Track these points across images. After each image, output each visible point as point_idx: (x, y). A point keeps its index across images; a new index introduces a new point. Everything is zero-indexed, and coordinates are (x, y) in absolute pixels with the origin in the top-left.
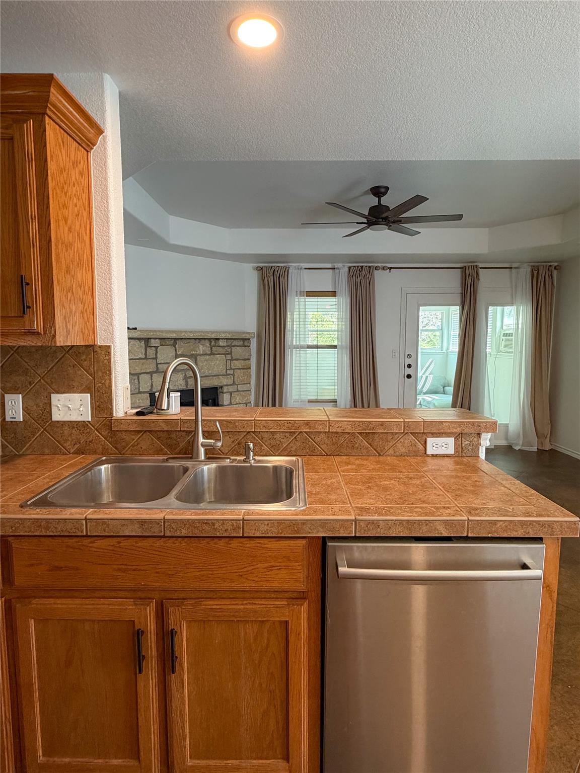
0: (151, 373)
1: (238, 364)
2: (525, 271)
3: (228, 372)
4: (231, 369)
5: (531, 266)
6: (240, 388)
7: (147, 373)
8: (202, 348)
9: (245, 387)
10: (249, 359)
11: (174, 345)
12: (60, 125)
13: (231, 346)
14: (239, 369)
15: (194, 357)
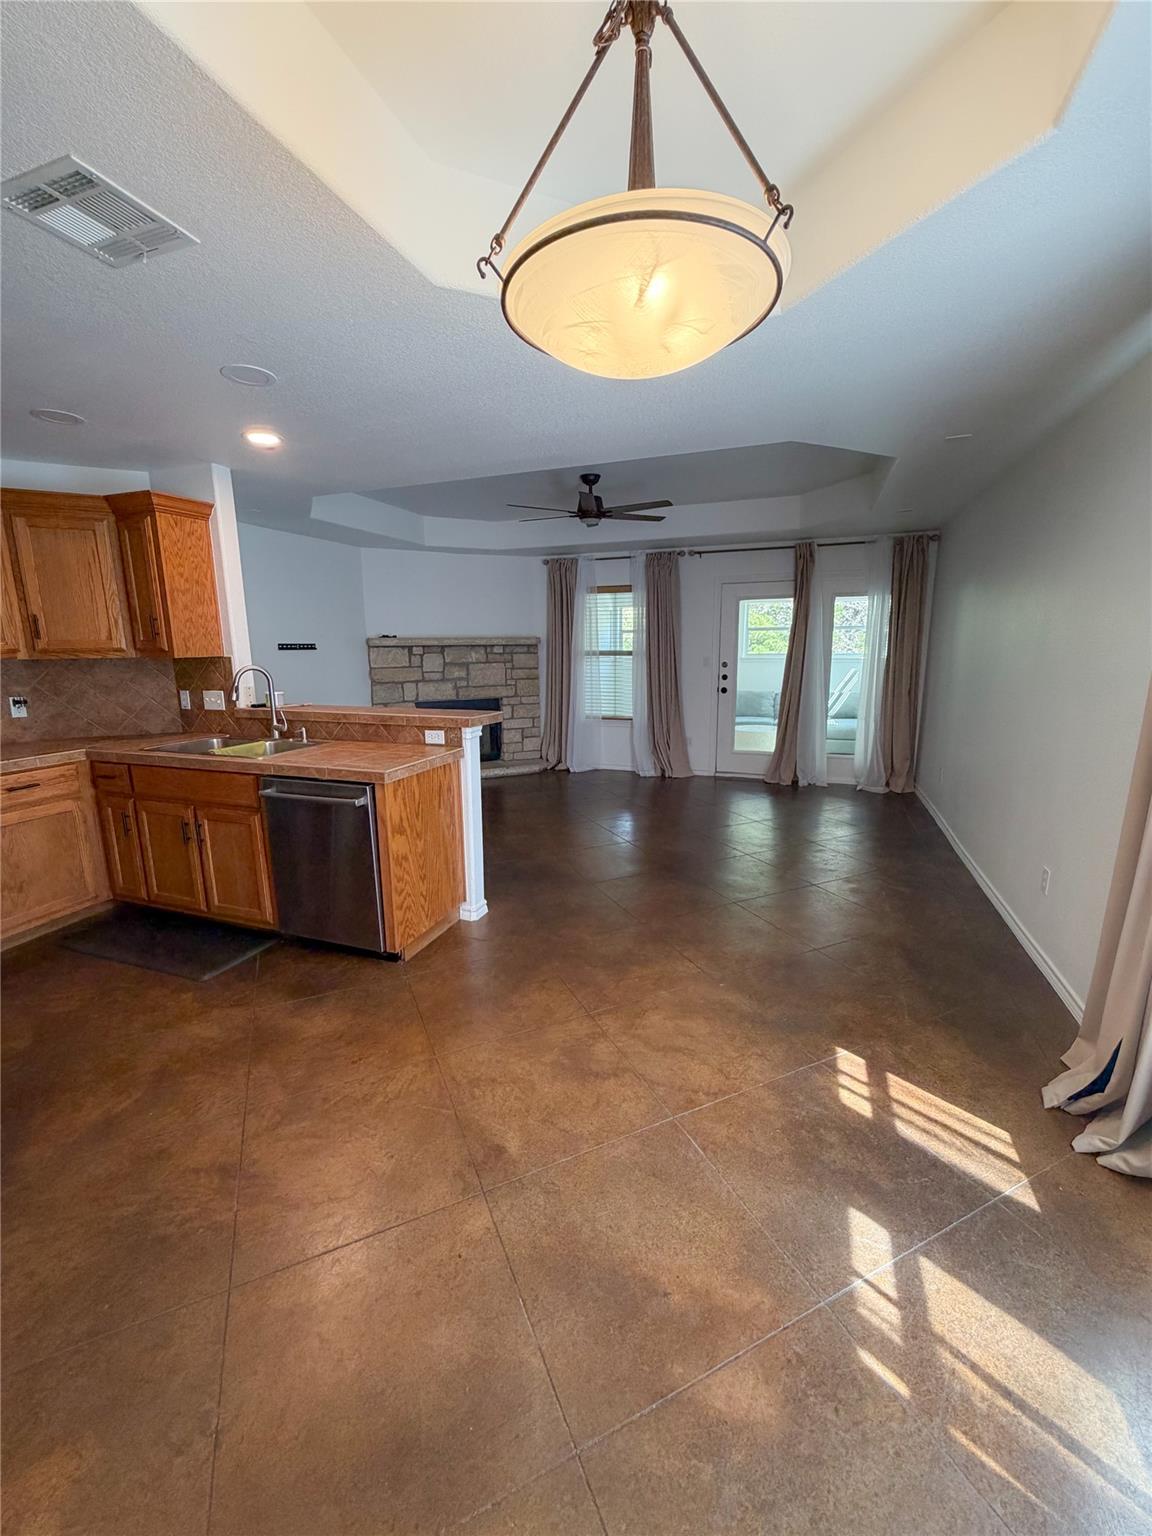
0: (417, 682)
1: (521, 673)
2: (886, 547)
3: (509, 682)
4: (512, 679)
5: (895, 538)
6: (524, 700)
7: (412, 682)
8: (474, 656)
9: (531, 700)
10: (537, 668)
11: (442, 653)
12: (171, 513)
13: (512, 653)
14: (523, 679)
15: (466, 666)
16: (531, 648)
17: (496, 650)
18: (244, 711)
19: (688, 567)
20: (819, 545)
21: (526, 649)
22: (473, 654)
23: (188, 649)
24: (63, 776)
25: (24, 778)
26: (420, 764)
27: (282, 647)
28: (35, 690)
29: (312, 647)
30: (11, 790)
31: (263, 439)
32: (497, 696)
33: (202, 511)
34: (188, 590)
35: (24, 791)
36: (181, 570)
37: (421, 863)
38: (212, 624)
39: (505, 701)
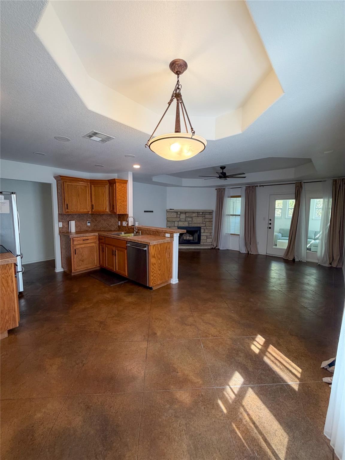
1: (207, 220)
2: (330, 183)
3: (204, 222)
4: (205, 221)
5: (333, 180)
6: (208, 228)
7: (177, 221)
8: (194, 215)
9: (210, 228)
10: (212, 219)
11: (186, 214)
12: (119, 183)
13: (205, 214)
14: (208, 222)
15: (192, 217)
16: (211, 213)
17: (200, 213)
18: (129, 226)
19: (259, 190)
20: (304, 183)
21: (209, 213)
23: (120, 212)
24: (93, 238)
25: (86, 238)
26: (161, 241)
27: (145, 212)
28: (92, 220)
29: (152, 212)
30: (84, 240)
31: (137, 167)
32: (200, 226)
33: (126, 182)
34: (121, 199)
35: (86, 241)
36: (120, 195)
37: (159, 266)
38: (125, 207)
39: (202, 228)
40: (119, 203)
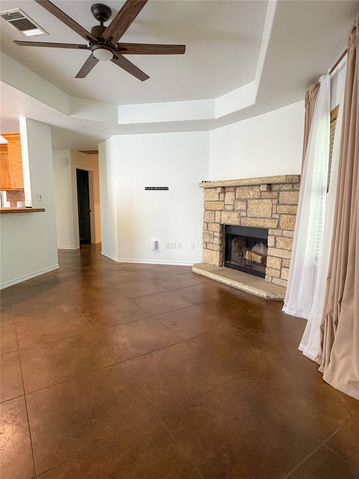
0: (221, 211)
1: (284, 209)
3: (274, 216)
4: (277, 213)
6: (285, 233)
7: (219, 211)
8: (252, 193)
9: (290, 234)
10: (297, 205)
11: (235, 191)
13: (279, 191)
14: (285, 214)
15: (246, 201)
21: (290, 187)
22: (251, 193)
27: (147, 189)
29: (166, 189)
32: (266, 227)
39: (270, 232)
40: (14, 171)
